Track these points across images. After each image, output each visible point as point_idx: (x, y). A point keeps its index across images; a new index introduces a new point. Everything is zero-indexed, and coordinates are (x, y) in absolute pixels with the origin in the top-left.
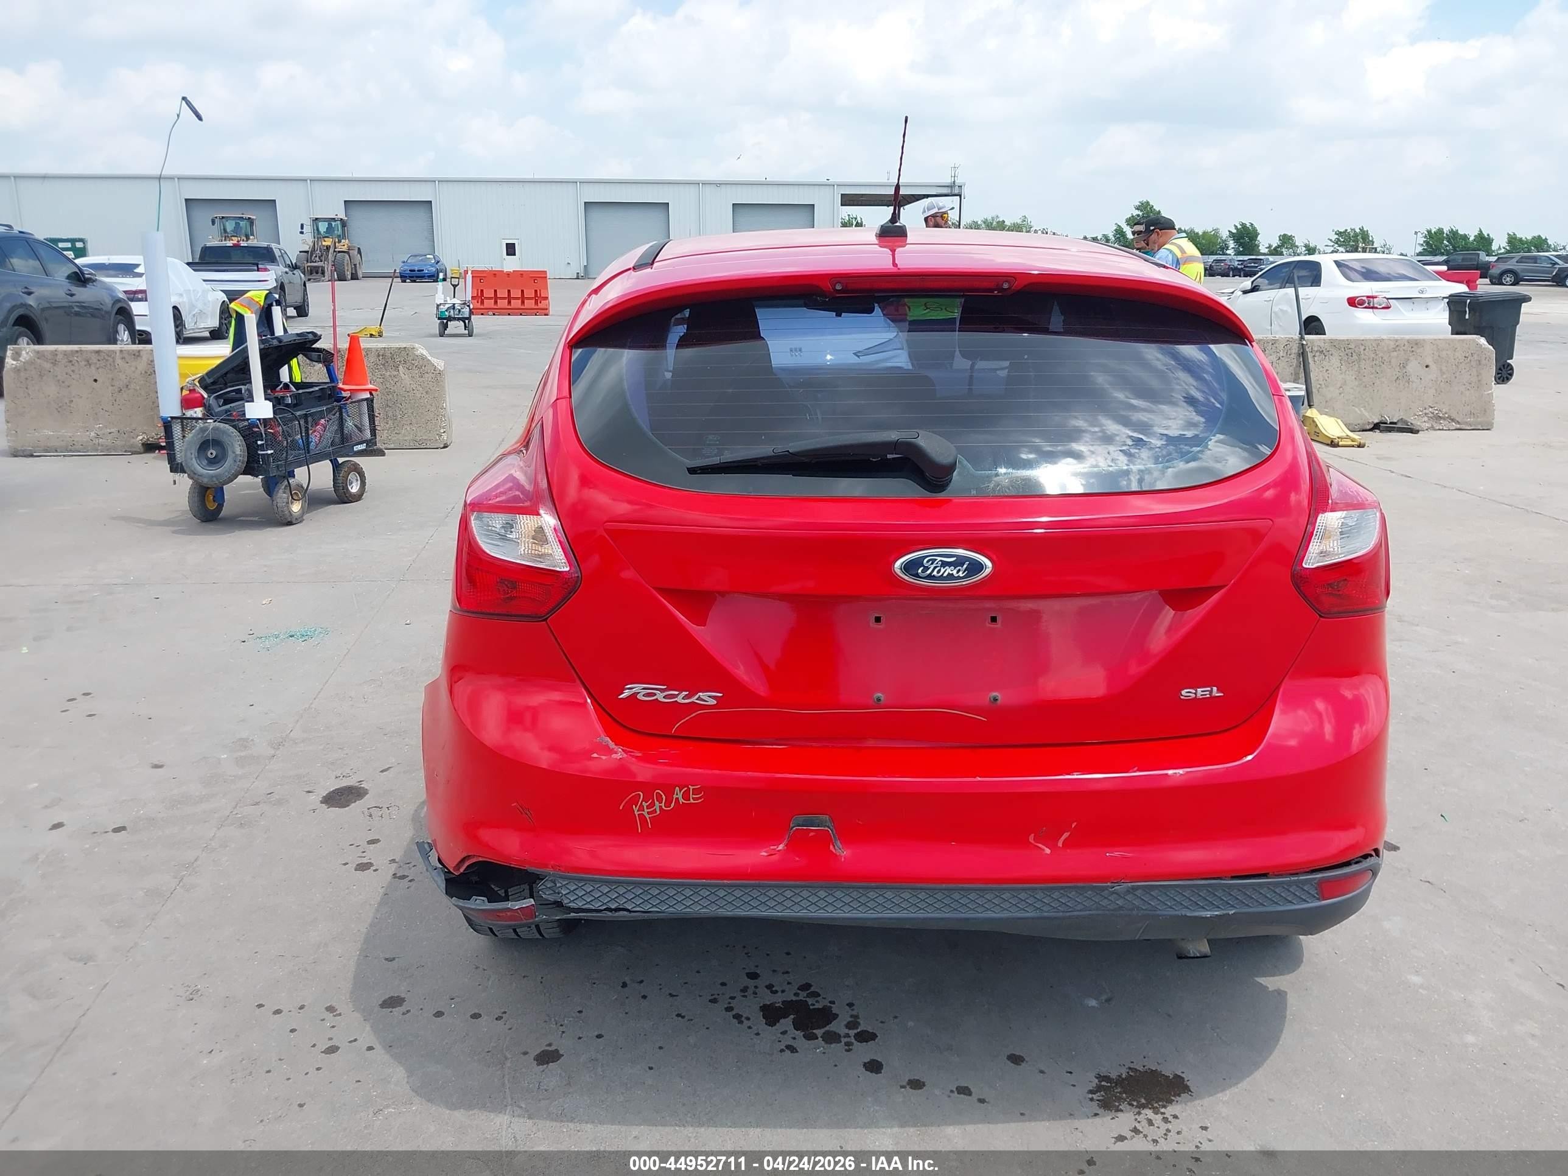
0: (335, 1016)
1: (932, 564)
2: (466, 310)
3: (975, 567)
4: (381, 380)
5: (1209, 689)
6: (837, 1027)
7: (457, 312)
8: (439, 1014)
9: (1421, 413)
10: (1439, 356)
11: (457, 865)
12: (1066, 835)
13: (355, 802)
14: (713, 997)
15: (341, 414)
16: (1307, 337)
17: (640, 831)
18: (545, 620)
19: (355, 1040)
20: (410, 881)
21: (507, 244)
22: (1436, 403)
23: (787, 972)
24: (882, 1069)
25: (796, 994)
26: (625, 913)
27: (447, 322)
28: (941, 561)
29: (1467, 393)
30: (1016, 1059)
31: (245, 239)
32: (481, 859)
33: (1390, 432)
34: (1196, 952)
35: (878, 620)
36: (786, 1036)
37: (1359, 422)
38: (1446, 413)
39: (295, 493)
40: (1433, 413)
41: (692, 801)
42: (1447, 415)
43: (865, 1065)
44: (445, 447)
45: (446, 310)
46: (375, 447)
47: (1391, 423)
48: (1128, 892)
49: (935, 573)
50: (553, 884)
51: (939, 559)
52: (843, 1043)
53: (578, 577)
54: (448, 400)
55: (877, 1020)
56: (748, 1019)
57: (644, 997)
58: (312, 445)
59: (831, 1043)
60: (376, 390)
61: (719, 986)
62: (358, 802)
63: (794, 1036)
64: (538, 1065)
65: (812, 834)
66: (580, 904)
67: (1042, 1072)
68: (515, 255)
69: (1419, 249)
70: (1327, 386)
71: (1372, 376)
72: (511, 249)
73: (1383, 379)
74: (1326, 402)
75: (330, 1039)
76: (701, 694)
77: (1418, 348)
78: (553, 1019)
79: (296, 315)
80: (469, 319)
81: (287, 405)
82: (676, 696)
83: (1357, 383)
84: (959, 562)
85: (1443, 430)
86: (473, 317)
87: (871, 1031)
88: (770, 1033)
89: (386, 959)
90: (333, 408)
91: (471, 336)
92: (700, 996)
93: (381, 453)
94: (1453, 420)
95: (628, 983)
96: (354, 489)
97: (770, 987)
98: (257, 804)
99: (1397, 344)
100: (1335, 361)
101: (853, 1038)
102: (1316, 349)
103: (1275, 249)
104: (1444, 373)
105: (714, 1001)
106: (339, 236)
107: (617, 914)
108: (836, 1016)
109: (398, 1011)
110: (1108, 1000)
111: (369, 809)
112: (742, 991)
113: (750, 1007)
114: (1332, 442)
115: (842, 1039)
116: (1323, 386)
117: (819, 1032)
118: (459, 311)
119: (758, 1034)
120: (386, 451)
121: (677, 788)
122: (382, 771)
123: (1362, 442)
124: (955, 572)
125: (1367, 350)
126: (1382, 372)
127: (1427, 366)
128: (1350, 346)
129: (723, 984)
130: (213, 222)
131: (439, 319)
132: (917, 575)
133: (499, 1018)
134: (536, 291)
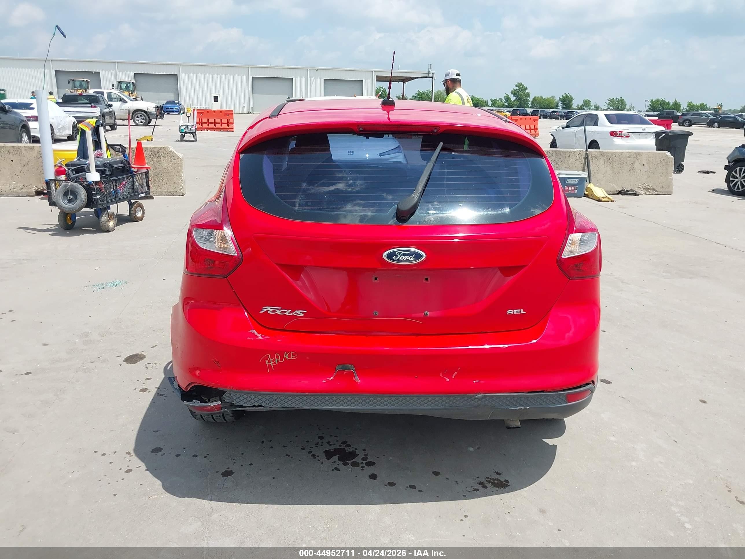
0: (130, 456)
1: (399, 254)
2: (194, 128)
3: (418, 256)
4: (152, 163)
5: (519, 310)
6: (358, 459)
7: (189, 130)
8: (178, 455)
9: (640, 187)
10: (649, 160)
11: (186, 387)
12: (456, 373)
13: (140, 361)
14: (303, 447)
15: (133, 179)
16: (589, 150)
17: (268, 371)
18: (226, 277)
19: (140, 467)
20: (165, 397)
21: (214, 97)
22: (647, 182)
23: (336, 436)
24: (377, 477)
25: (340, 446)
26: (262, 407)
27: (184, 135)
28: (403, 253)
29: (661, 178)
30: (436, 473)
31: (85, 91)
32: (197, 384)
33: (626, 195)
34: (514, 425)
35: (376, 279)
36: (335, 464)
37: (612, 190)
38: (651, 187)
39: (111, 217)
40: (646, 187)
41: (292, 358)
42: (652, 188)
43: (369, 476)
44: (183, 195)
45: (184, 129)
46: (149, 195)
47: (627, 191)
48: (482, 398)
49: (401, 258)
50: (229, 395)
51: (402, 252)
52: (360, 466)
53: (241, 258)
54: (184, 172)
55: (376, 457)
56: (318, 456)
57: (272, 447)
58: (119, 194)
59: (355, 467)
60: (150, 168)
61: (306, 442)
62: (141, 361)
63: (338, 464)
64: (223, 477)
65: (345, 373)
66: (241, 404)
67: (447, 479)
68: (218, 102)
69: (647, 108)
70: (598, 173)
71: (618, 169)
72: (216, 99)
73: (624, 171)
74: (597, 180)
75: (128, 466)
76: (296, 311)
77: (639, 156)
78: (230, 457)
79: (110, 129)
80: (195, 133)
81: (107, 175)
82: (285, 312)
83: (611, 172)
84: (411, 254)
85: (650, 194)
86: (197, 132)
87: (373, 461)
88: (328, 463)
89: (154, 431)
90: (129, 176)
91: (196, 141)
92: (297, 447)
93: (152, 198)
94: (654, 190)
95: (264, 441)
96: (139, 215)
97: (328, 443)
98: (93, 362)
99: (630, 154)
100: (602, 161)
101: (364, 464)
102: (593, 156)
103: (581, 106)
104: (651, 168)
105: (303, 449)
106: (131, 91)
107: (258, 408)
108: (357, 455)
109: (159, 454)
110: (479, 448)
111: (146, 364)
112: (316, 444)
113: (319, 452)
114: (599, 199)
115: (360, 465)
116: (596, 173)
117: (349, 462)
118: (190, 129)
119: (322, 463)
120: (154, 197)
121: (286, 353)
122: (152, 347)
123: (613, 199)
124: (409, 258)
125: (616, 157)
126: (623, 167)
127: (643, 165)
128: (608, 155)
129: (308, 442)
130: (69, 82)
131: (181, 133)
132: (393, 260)
133: (205, 457)
134: (228, 120)
